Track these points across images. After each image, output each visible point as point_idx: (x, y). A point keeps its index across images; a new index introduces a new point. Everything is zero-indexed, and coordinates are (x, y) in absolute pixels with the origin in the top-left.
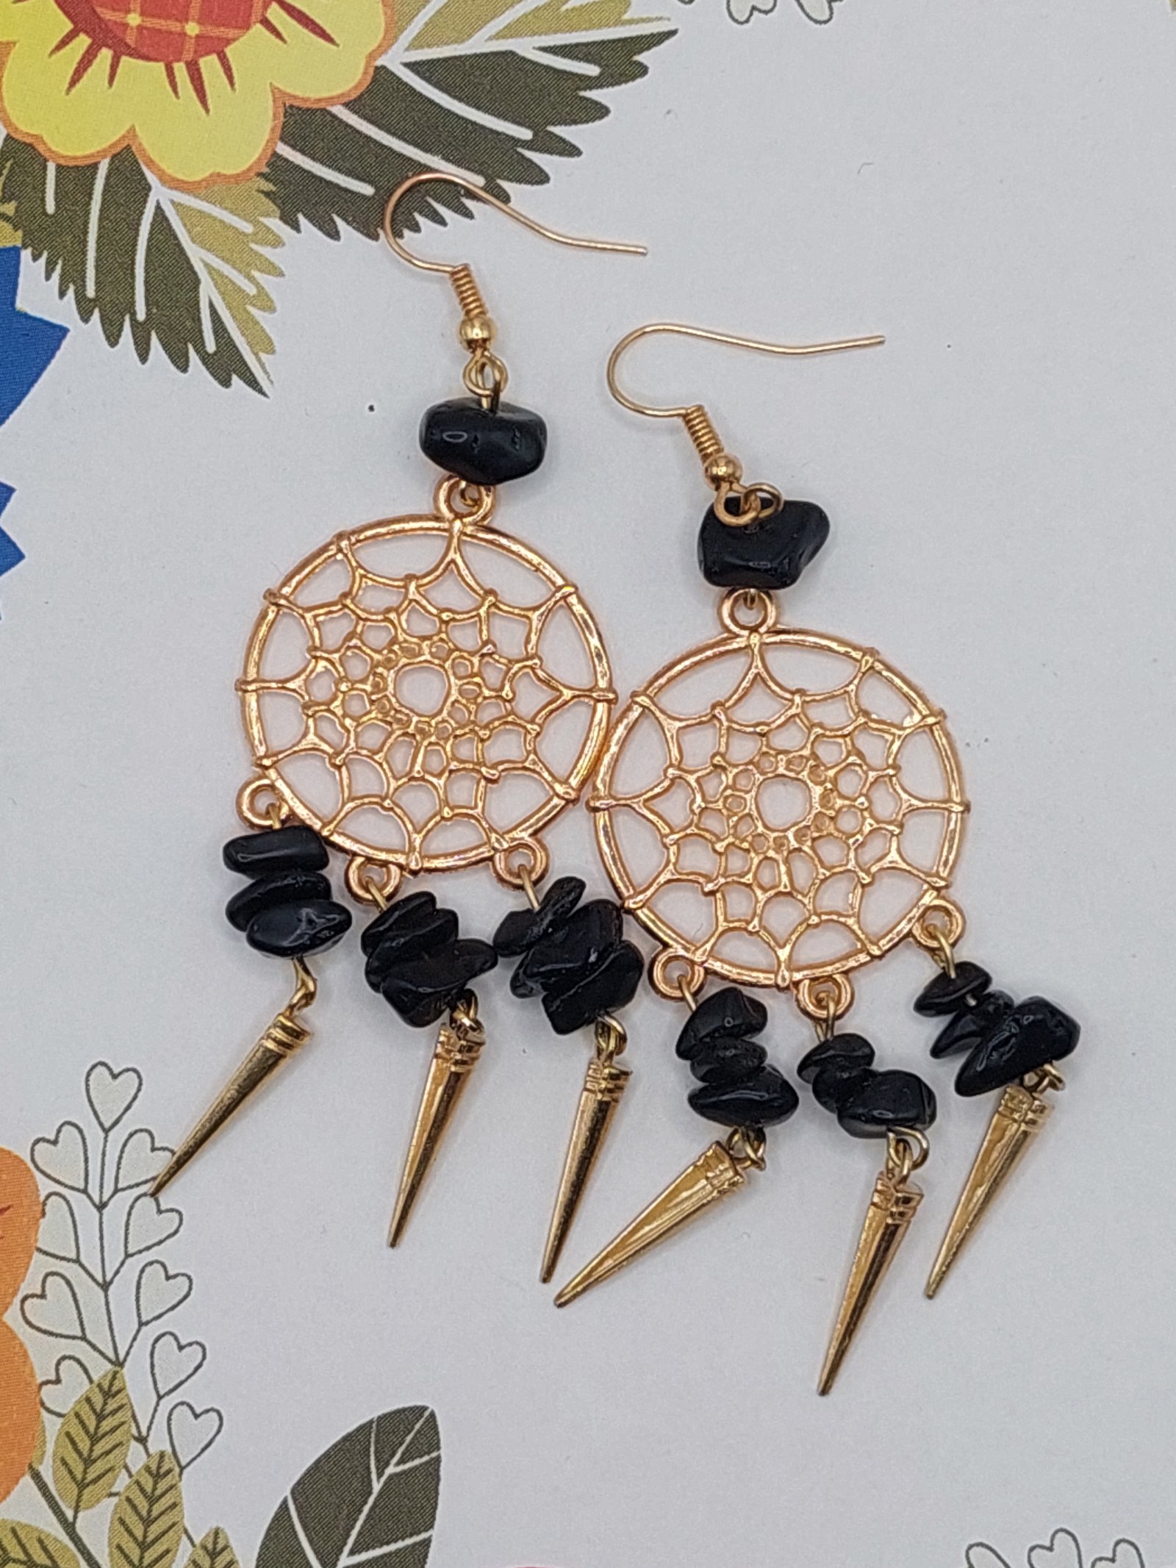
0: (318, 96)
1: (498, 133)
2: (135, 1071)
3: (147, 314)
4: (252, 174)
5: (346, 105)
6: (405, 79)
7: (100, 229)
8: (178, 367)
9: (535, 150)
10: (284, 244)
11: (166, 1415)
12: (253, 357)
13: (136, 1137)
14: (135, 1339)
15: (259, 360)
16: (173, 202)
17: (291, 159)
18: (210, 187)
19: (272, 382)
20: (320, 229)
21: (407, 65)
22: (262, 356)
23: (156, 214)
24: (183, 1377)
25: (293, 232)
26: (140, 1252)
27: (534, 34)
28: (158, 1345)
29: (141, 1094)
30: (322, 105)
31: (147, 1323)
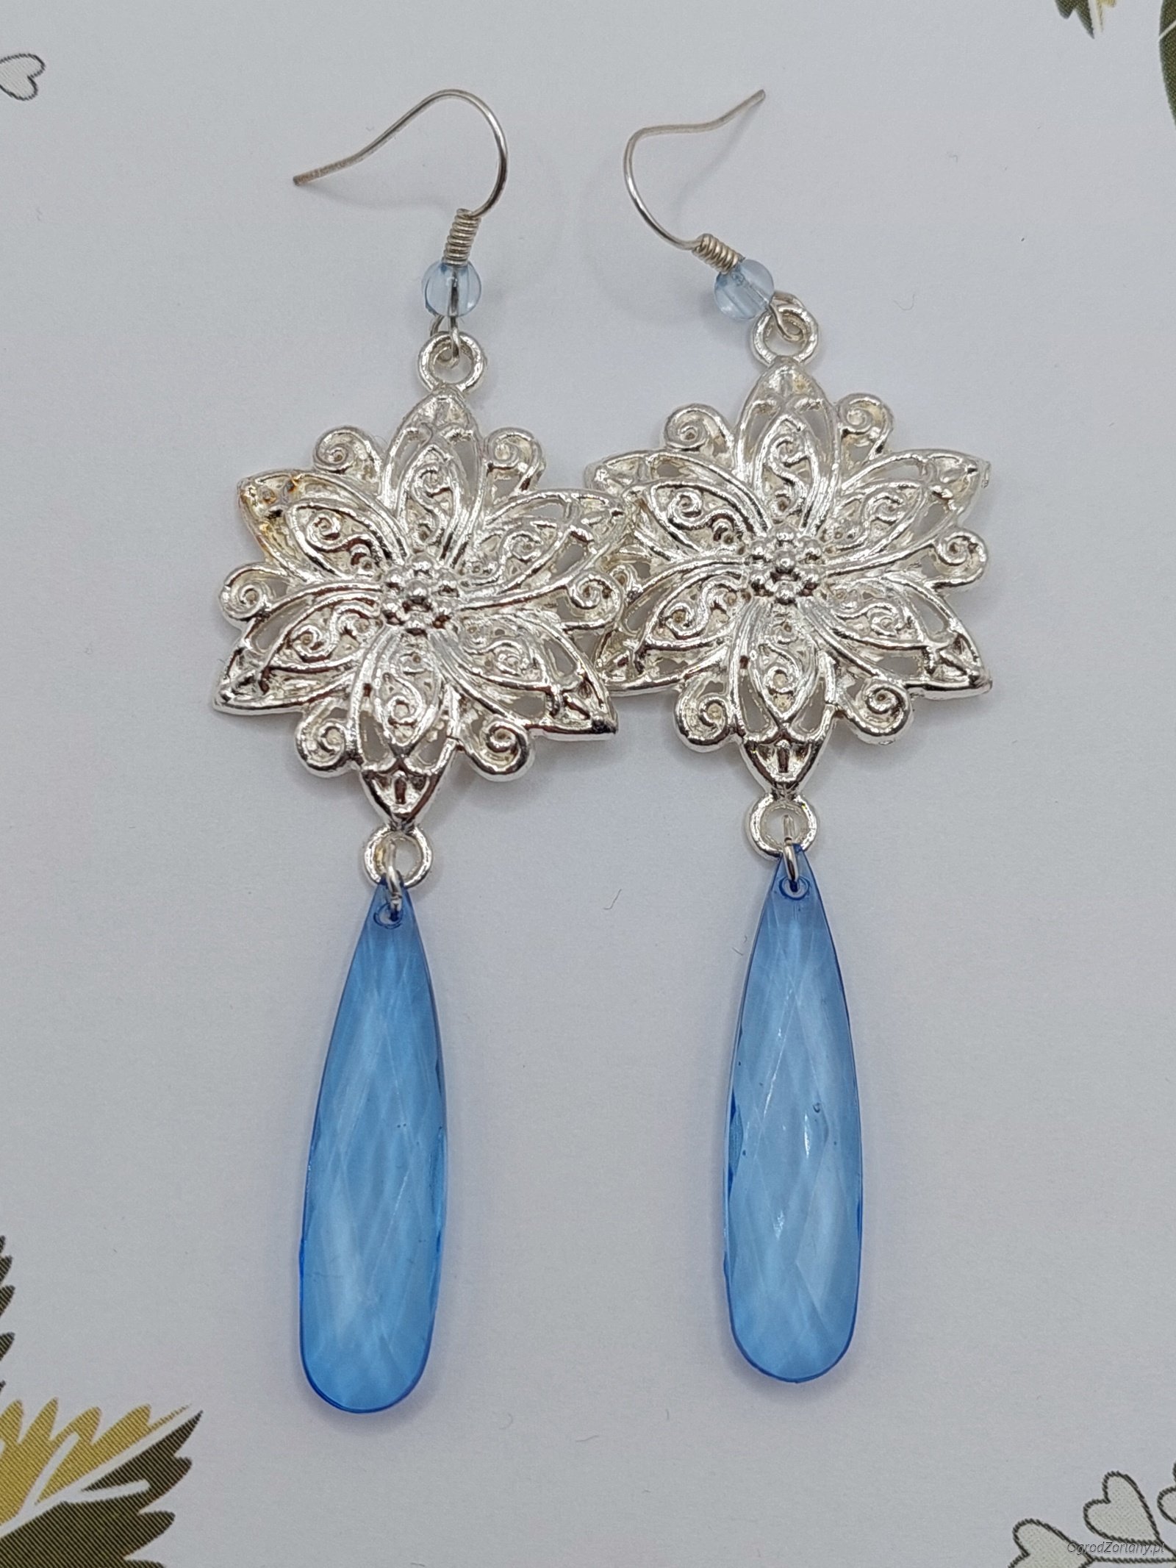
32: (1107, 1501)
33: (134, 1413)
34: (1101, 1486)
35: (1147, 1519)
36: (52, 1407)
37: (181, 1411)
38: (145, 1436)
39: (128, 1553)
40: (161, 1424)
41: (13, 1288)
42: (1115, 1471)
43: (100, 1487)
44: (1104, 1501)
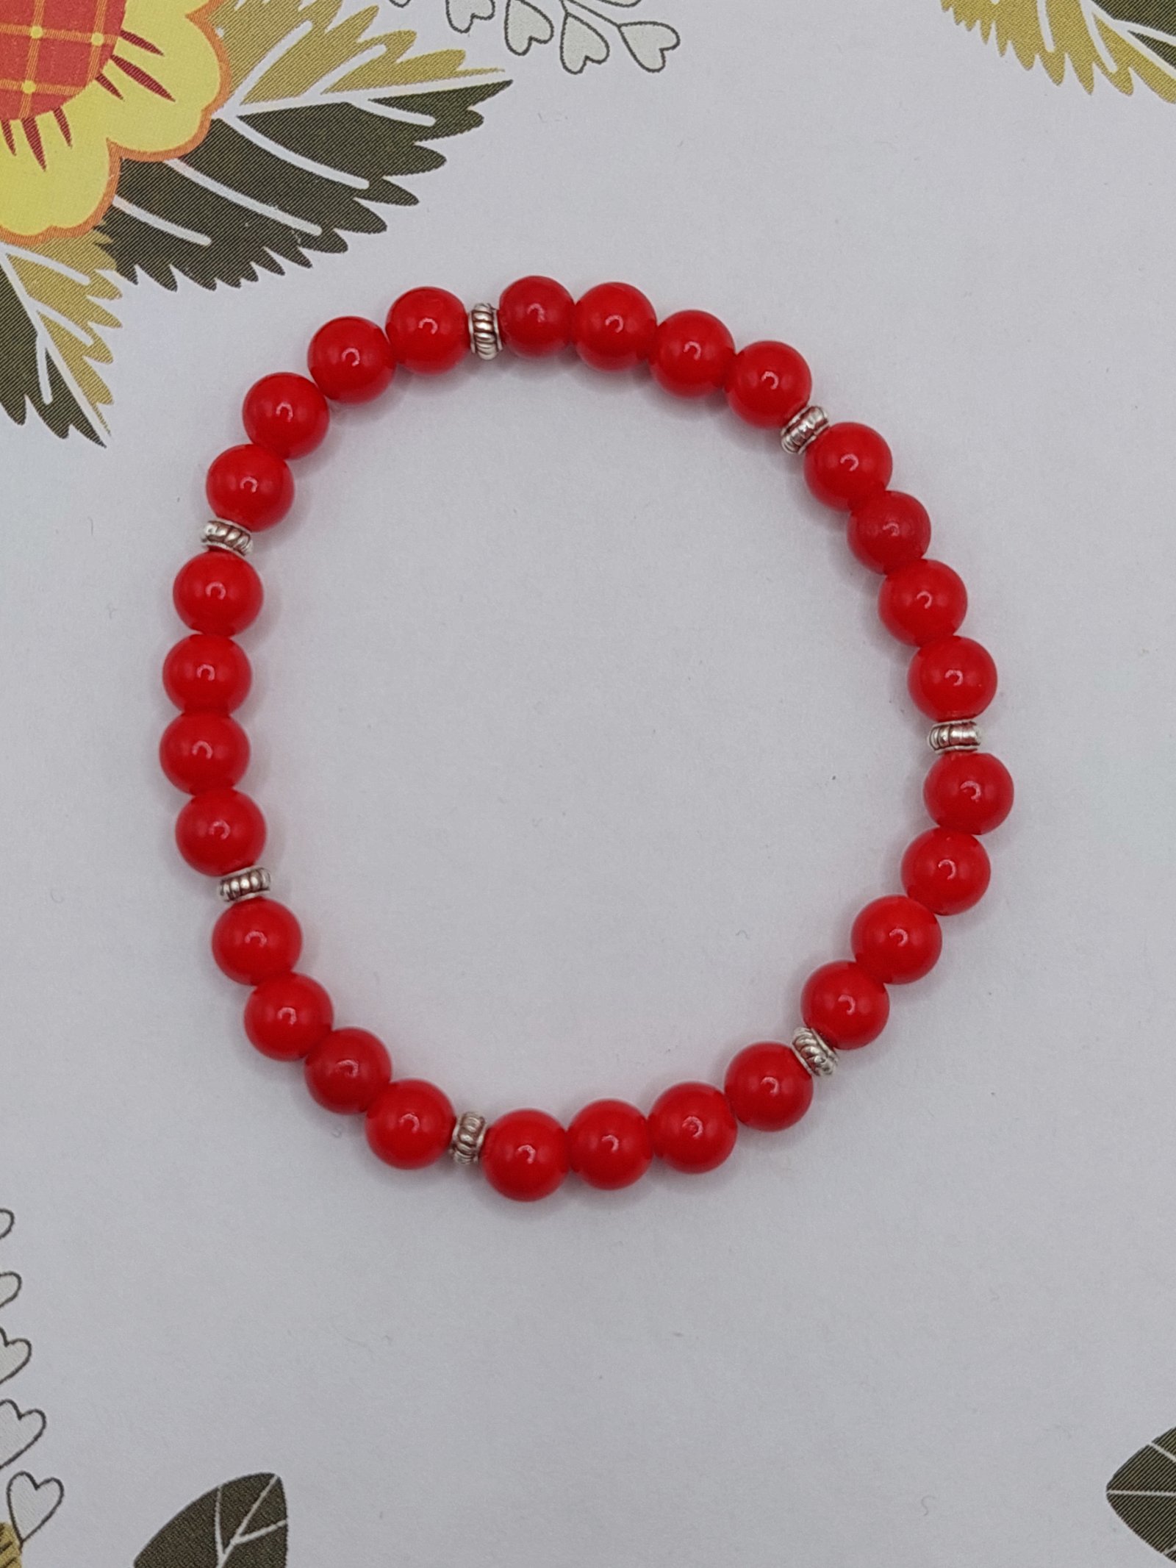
0: (154, 150)
1: (333, 183)
4: (89, 227)
5: (182, 158)
6: (241, 132)
8: (15, 420)
9: (370, 199)
10: (121, 296)
11: (7, 1485)
12: (90, 407)
15: (96, 409)
16: (10, 255)
17: (128, 212)
18: (49, 240)
19: (109, 432)
20: (157, 279)
21: (241, 118)
22: (99, 405)
24: (23, 1447)
25: (131, 284)
27: (369, 86)
30: (160, 160)
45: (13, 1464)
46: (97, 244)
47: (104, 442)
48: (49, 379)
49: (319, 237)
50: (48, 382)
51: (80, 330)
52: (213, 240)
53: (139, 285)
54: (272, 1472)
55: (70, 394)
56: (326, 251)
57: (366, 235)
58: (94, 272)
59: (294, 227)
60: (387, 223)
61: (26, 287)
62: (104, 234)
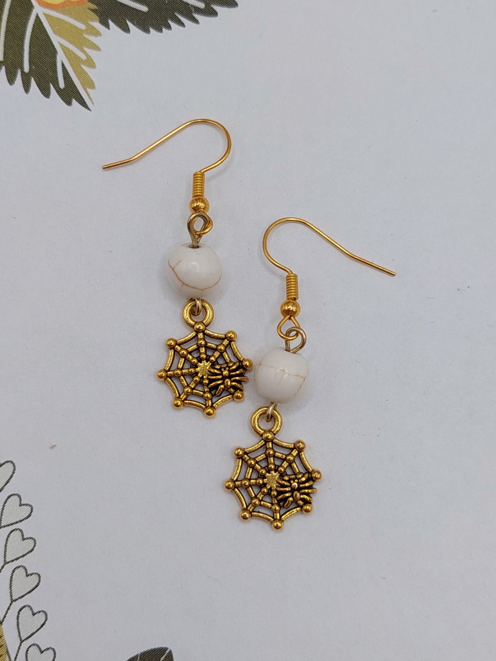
2: (12, 462)
3: (30, 69)
4: (86, 1)
7: (7, 27)
8: (45, 97)
10: (101, 35)
11: (25, 651)
12: (84, 91)
13: (11, 498)
14: (8, 609)
15: (87, 92)
16: (45, 14)
18: (64, 7)
19: (93, 104)
20: (120, 28)
22: (88, 90)
23: (36, 20)
24: (35, 630)
25: (106, 29)
26: (13, 561)
28: (20, 612)
29: (14, 475)
31: (16, 600)
32: (21, 505)
33: (93, 83)
34: (27, 503)
35: (11, 523)
36: (98, 49)
37: (92, 102)
38: (83, 87)
39: (34, 79)
40: (87, 94)
41: (149, 34)
42: (34, 510)
43: (63, 68)
44: (20, 504)
45: (29, 639)
46: (89, 9)
47: (91, 109)
48: (63, 76)
49: (203, 9)
50: (63, 77)
51: (80, 52)
52: (149, 9)
53: (110, 30)
54: (168, 647)
55: (74, 83)
56: (207, 17)
57: (228, 8)
58: (88, 23)
59: (190, 4)
60: (238, 3)
61: (53, 30)
62: (93, 4)
